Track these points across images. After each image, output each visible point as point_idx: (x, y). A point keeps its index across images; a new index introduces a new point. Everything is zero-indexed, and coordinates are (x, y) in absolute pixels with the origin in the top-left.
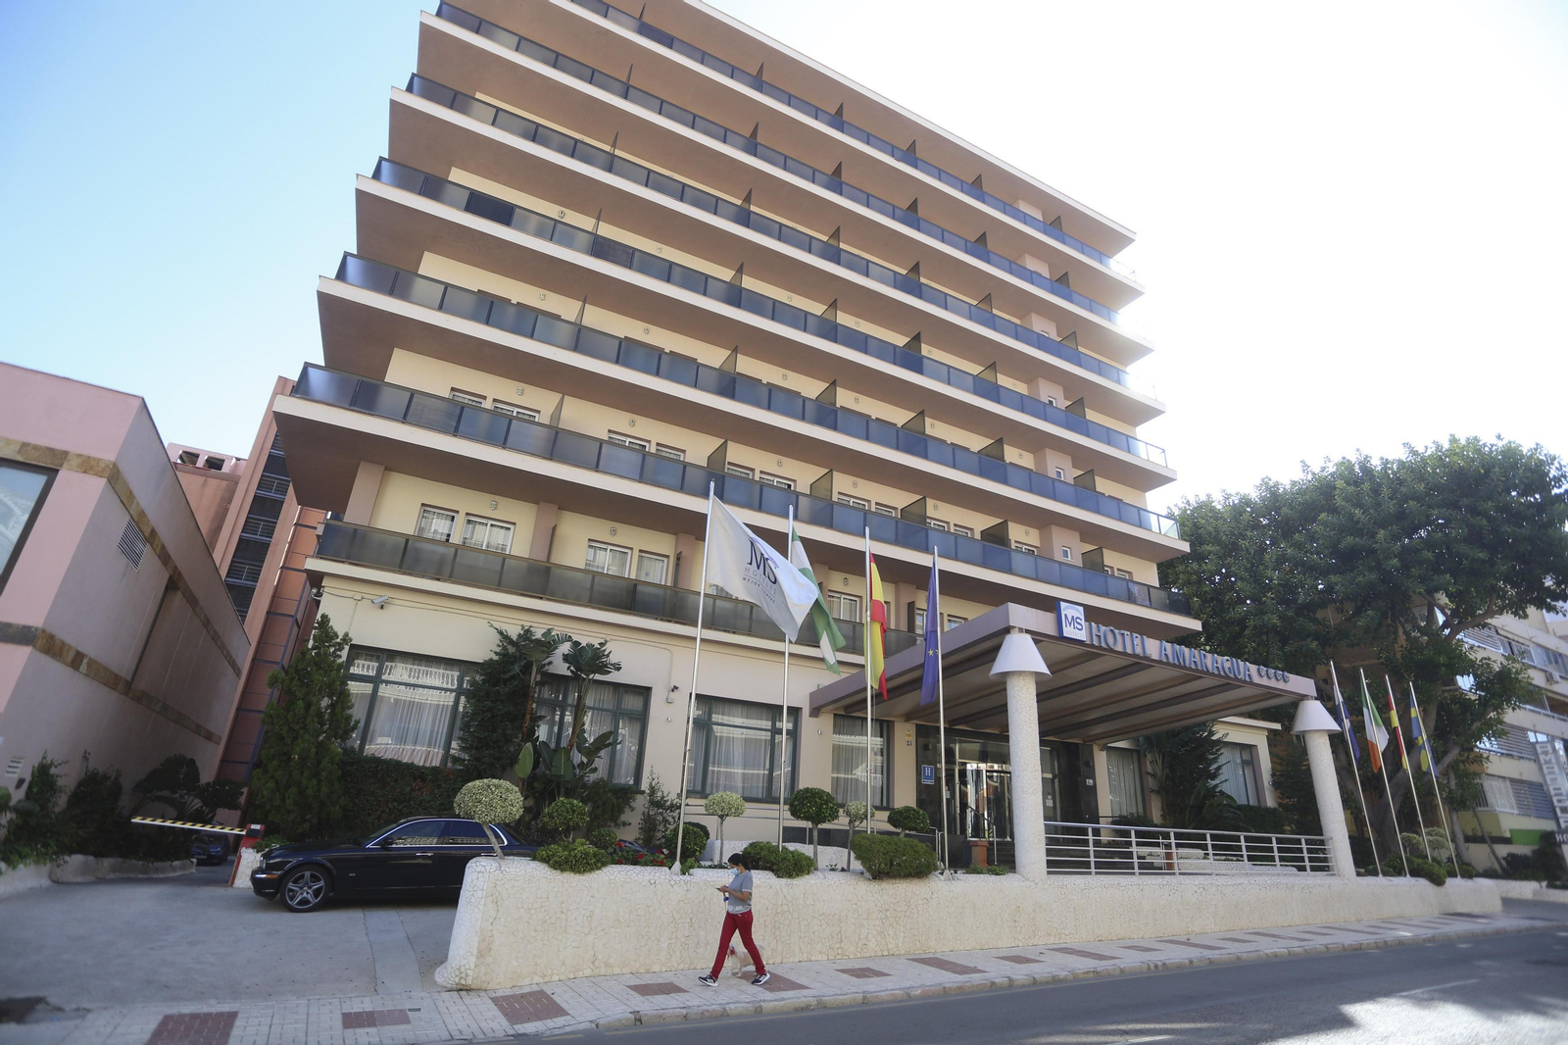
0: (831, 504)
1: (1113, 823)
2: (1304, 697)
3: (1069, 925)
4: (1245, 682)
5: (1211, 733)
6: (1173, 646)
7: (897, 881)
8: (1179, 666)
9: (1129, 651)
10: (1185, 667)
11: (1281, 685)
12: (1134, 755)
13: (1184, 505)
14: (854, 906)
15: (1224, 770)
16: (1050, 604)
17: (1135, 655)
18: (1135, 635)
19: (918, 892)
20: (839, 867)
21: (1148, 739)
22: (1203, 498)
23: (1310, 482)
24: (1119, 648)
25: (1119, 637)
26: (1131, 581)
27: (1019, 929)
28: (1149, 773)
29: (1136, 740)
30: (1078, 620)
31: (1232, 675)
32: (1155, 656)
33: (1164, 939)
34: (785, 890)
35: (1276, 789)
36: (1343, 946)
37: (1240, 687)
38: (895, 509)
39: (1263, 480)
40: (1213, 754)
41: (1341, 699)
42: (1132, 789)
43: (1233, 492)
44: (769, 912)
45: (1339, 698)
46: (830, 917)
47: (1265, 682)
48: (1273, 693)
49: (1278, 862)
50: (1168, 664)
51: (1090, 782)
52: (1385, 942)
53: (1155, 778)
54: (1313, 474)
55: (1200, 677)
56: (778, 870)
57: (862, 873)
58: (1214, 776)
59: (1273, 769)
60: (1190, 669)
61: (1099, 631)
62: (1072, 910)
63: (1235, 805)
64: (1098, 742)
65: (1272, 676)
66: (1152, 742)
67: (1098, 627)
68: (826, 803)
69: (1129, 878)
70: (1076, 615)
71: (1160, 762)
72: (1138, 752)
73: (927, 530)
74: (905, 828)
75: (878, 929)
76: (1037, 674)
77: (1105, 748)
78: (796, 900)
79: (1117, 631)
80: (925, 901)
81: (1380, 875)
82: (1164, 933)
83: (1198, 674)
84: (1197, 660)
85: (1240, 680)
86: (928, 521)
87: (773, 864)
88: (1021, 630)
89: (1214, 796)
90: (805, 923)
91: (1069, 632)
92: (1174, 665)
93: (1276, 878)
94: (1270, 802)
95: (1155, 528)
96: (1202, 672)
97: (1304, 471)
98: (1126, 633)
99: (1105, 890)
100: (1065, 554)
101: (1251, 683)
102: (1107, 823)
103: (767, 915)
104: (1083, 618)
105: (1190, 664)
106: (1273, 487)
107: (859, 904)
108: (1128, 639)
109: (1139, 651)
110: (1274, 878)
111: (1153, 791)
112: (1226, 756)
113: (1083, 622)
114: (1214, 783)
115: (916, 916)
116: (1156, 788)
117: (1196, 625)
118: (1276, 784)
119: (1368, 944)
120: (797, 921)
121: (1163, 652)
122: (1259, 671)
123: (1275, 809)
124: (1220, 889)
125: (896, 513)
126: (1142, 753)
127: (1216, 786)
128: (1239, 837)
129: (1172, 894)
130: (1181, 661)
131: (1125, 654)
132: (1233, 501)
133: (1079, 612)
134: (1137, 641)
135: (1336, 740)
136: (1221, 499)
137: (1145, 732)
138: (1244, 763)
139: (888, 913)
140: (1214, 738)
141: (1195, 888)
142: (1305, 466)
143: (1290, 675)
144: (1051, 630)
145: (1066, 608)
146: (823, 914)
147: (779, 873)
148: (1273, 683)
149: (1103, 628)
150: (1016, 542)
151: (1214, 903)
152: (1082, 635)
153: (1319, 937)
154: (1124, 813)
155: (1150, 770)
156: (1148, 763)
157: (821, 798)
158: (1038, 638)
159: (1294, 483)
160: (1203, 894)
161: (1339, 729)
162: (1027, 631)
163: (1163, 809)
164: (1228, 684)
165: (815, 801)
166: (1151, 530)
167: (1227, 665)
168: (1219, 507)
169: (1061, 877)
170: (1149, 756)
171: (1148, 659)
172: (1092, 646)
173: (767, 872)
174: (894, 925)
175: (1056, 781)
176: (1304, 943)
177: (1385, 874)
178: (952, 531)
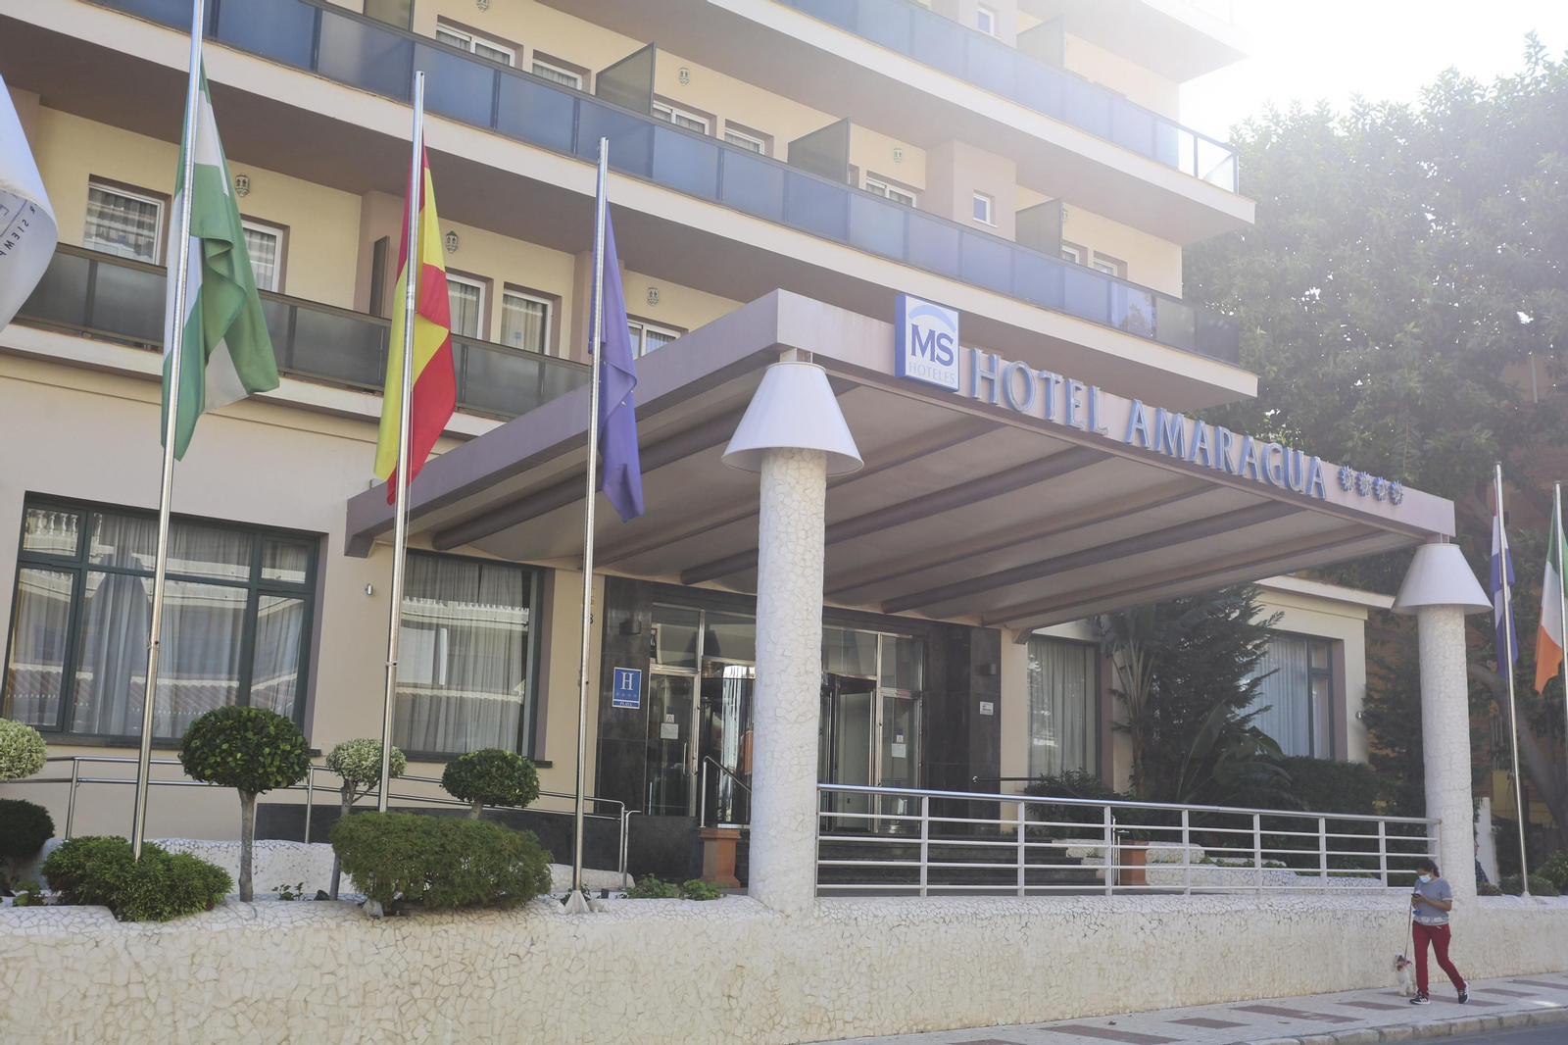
0: (410, 42)
1: (1028, 791)
2: (1428, 537)
3: (854, 1002)
4: (1307, 499)
5: (1249, 612)
6: (1158, 412)
7: (446, 918)
8: (1167, 459)
9: (1057, 418)
10: (1179, 462)
11: (1383, 510)
12: (1089, 653)
13: (1264, 124)
14: (328, 979)
15: (1264, 687)
16: (883, 304)
17: (1068, 429)
18: (1074, 383)
19: (495, 942)
20: (311, 890)
21: (1118, 620)
22: (1310, 109)
23: (1538, 83)
24: (1034, 410)
25: (1037, 389)
26: (1123, 281)
27: (737, 1013)
28: (1114, 692)
29: (1093, 622)
30: (944, 342)
31: (1281, 484)
32: (1115, 433)
33: (1060, 1024)
34: (138, 952)
35: (1369, 727)
36: (1415, 1028)
37: (1298, 509)
38: (584, 72)
39: (1442, 77)
40: (1247, 653)
41: (1505, 545)
42: (1078, 723)
43: (1375, 101)
44: (89, 1003)
45: (1501, 542)
46: (262, 1005)
47: (1350, 501)
48: (1365, 526)
49: (1324, 868)
50: (1142, 451)
51: (986, 708)
52: (1500, 1019)
53: (1125, 702)
54: (1550, 66)
55: (1214, 486)
56: (124, 903)
57: (361, 905)
58: (1244, 699)
59: (1368, 687)
60: (1191, 466)
61: (991, 369)
62: (864, 969)
63: (1276, 757)
64: (1014, 624)
65: (1367, 489)
66: (1126, 628)
67: (991, 360)
68: (273, 742)
69: (1002, 903)
70: (940, 327)
71: (1138, 669)
72: (1096, 646)
73: (651, 127)
74: (485, 800)
75: (389, 1026)
76: (832, 458)
77: (1027, 637)
78: (170, 970)
79: (1033, 373)
80: (514, 960)
81: (1526, 893)
82: (1063, 1013)
83: (1208, 477)
84: (1209, 446)
85: (1298, 496)
86: (657, 105)
87: (112, 888)
88: (803, 355)
89: (1239, 740)
90: (192, 1023)
91: (918, 366)
92: (1155, 455)
93: (1315, 898)
94: (1354, 752)
95: (1186, 165)
96: (1217, 473)
97: (1529, 57)
98: (1053, 376)
99: (943, 928)
100: (979, 209)
101: (1321, 502)
102: (1017, 792)
103: (84, 1012)
104: (955, 336)
105: (1192, 454)
106: (1460, 93)
107: (341, 973)
108: (1057, 392)
109: (1079, 419)
110: (1309, 899)
111: (1118, 728)
112: (1274, 657)
113: (954, 347)
114: (1241, 712)
115: (488, 993)
116: (1125, 723)
117: (1246, 384)
118: (1370, 719)
119: (1465, 1025)
120: (168, 1021)
121: (1135, 425)
122: (1340, 479)
123: (1359, 767)
124: (1194, 922)
125: (586, 83)
126: (1103, 650)
127: (1247, 719)
128: (1250, 817)
129: (1090, 933)
130: (1173, 445)
131: (1046, 424)
132: (1373, 120)
133: (949, 325)
134: (1079, 398)
135: (1479, 625)
136: (1349, 114)
137: (1115, 604)
138: (1314, 675)
139: (417, 992)
140: (1253, 621)
141: (1142, 921)
142: (1535, 46)
143: (1406, 490)
144: (877, 360)
145: (917, 312)
146: (242, 1000)
147: (122, 910)
148: (1367, 505)
149: (1002, 364)
150: (870, 174)
151: (1177, 950)
152: (949, 376)
153: (1376, 1012)
154: (1057, 773)
155: (1116, 685)
156: (1114, 669)
157: (260, 730)
158: (844, 379)
159: (1505, 85)
160: (1157, 933)
161: (1490, 605)
162: (819, 359)
163: (1135, 765)
164: (1274, 502)
165: (245, 739)
166: (1175, 169)
167: (1274, 461)
168: (1340, 132)
169: (847, 901)
170: (1118, 658)
171: (1098, 438)
172: (971, 401)
173: (91, 909)
174: (431, 1016)
175: (919, 704)
176: (1340, 1026)
177: (1535, 890)
178: (720, 136)
